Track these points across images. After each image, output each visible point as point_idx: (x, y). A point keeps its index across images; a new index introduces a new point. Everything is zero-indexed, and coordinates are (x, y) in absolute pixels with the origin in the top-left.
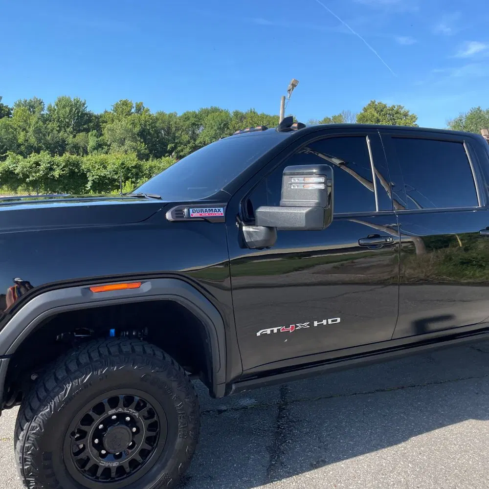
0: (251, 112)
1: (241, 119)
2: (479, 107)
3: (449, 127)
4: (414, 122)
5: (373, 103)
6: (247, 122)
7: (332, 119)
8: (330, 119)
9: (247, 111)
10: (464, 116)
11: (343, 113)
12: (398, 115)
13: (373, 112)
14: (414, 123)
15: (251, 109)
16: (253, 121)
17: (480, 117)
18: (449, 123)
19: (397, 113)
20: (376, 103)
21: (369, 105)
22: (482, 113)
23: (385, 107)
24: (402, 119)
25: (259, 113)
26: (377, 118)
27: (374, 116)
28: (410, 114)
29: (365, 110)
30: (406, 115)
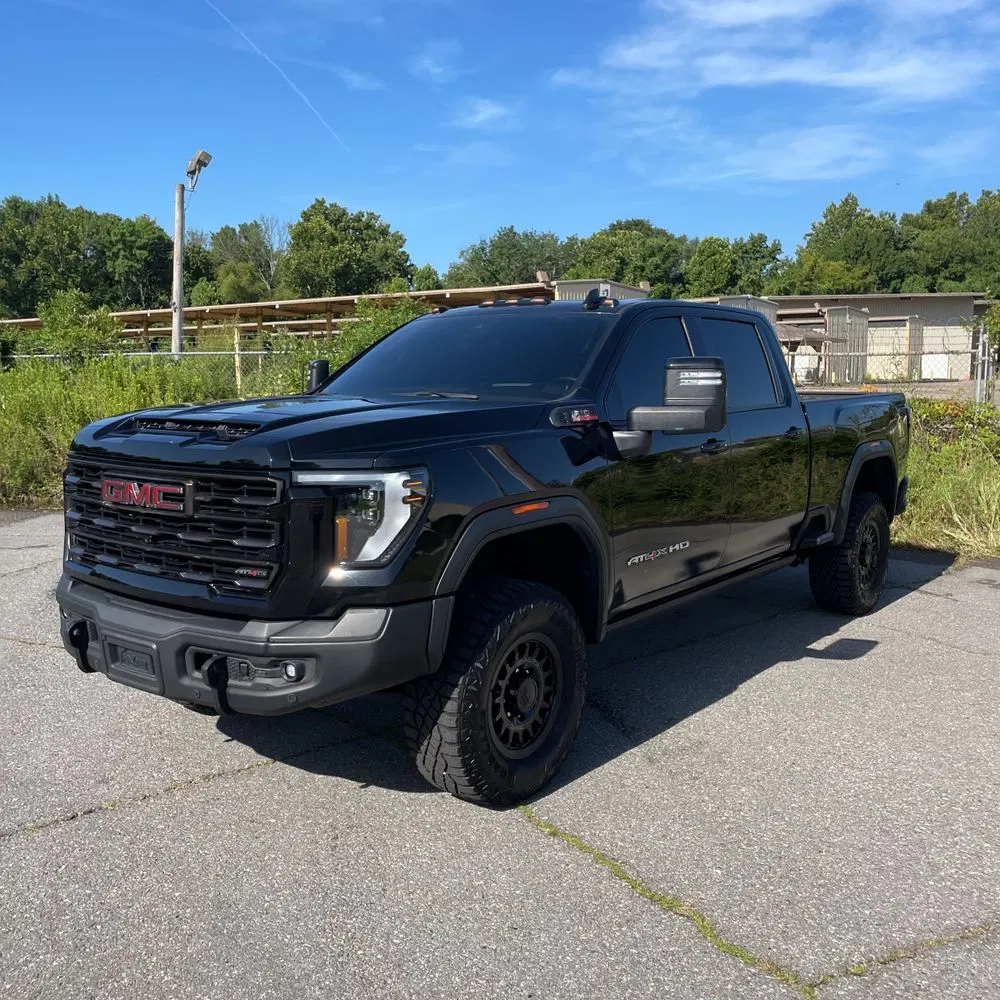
0: (50, 202)
1: (27, 217)
2: (512, 227)
3: (462, 260)
4: (401, 247)
5: (321, 203)
6: (44, 226)
7: (238, 230)
8: (234, 230)
9: (40, 199)
10: (488, 241)
11: (263, 219)
12: (370, 232)
13: (322, 222)
14: (400, 250)
15: (50, 197)
16: (59, 225)
17: (514, 246)
18: (462, 253)
19: (368, 226)
20: (327, 204)
21: (313, 207)
22: (517, 238)
23: (344, 213)
24: (377, 240)
25: (71, 206)
26: (332, 234)
27: (324, 230)
28: (392, 230)
29: (306, 216)
30: (384, 232)
